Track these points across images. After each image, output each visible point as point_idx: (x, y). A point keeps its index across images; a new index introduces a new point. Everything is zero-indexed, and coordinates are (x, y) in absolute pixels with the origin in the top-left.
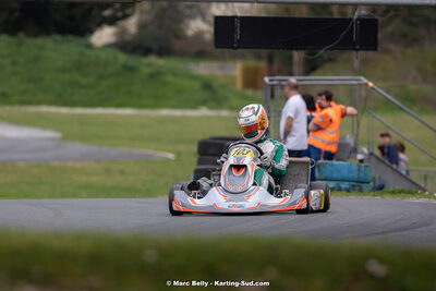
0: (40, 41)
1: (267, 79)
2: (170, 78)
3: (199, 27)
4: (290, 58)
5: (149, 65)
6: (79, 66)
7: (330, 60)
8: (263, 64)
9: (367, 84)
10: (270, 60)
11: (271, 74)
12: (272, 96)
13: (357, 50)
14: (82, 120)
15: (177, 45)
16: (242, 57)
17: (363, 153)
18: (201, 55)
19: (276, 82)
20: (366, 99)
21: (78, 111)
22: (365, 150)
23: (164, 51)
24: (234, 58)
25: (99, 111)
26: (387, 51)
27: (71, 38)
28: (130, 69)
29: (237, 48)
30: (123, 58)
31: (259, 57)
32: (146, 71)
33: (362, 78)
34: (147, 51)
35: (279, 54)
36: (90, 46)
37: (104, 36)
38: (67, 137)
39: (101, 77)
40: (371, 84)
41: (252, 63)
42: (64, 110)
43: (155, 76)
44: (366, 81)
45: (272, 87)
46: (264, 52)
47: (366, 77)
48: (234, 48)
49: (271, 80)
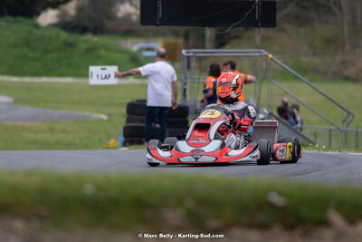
1: (184, 52)
2: (103, 53)
3: (127, 10)
4: (203, 36)
5: (86, 41)
6: (28, 42)
7: (236, 37)
8: (181, 41)
9: (267, 56)
10: (186, 37)
11: (186, 48)
12: (189, 67)
13: (259, 27)
15: (109, 24)
16: (163, 35)
17: (264, 113)
18: (129, 33)
19: (191, 54)
20: (266, 70)
22: (266, 111)
23: (98, 30)
25: (44, 79)
26: (284, 30)
29: (159, 25)
30: (64, 35)
31: (176, 34)
32: (83, 46)
33: (263, 51)
34: (84, 30)
35: (194, 30)
36: (37, 26)
37: (49, 17)
38: (18, 101)
39: (46, 52)
40: (270, 56)
41: (172, 40)
42: (15, 79)
44: (266, 53)
45: (188, 57)
46: (182, 29)
47: (266, 50)
48: (156, 25)
49: (187, 53)
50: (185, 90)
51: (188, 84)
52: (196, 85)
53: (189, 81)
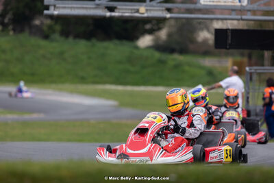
0: (106, 44)
1: (247, 69)
2: (187, 68)
3: (205, 36)
4: (263, 56)
5: (174, 60)
6: (130, 60)
8: (245, 60)
10: (250, 57)
11: (250, 65)
12: (251, 79)
14: (132, 94)
15: (191, 47)
16: (232, 55)
18: (206, 53)
19: (253, 71)
21: (129, 88)
23: (183, 51)
24: (227, 55)
25: (142, 88)
27: (125, 42)
28: (161, 62)
29: (229, 49)
30: (157, 55)
31: (242, 55)
32: (171, 63)
34: (172, 51)
35: (255, 53)
36: (137, 48)
37: (146, 41)
38: (122, 104)
39: (144, 67)
41: (239, 59)
42: (120, 88)
43: (177, 66)
45: (251, 74)
46: (246, 52)
48: (226, 48)
49: (250, 69)
50: (248, 98)
51: (251, 94)
52: (256, 94)
53: (251, 90)
